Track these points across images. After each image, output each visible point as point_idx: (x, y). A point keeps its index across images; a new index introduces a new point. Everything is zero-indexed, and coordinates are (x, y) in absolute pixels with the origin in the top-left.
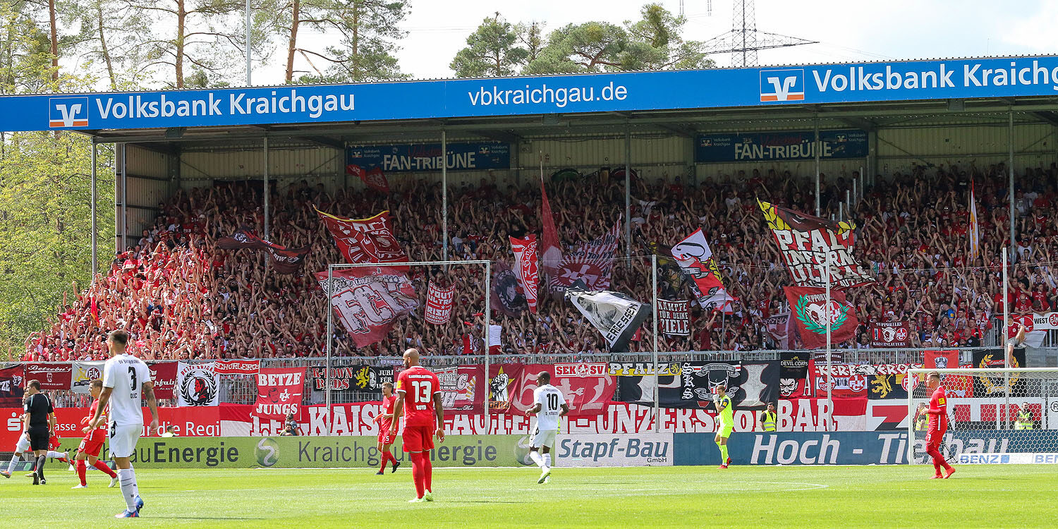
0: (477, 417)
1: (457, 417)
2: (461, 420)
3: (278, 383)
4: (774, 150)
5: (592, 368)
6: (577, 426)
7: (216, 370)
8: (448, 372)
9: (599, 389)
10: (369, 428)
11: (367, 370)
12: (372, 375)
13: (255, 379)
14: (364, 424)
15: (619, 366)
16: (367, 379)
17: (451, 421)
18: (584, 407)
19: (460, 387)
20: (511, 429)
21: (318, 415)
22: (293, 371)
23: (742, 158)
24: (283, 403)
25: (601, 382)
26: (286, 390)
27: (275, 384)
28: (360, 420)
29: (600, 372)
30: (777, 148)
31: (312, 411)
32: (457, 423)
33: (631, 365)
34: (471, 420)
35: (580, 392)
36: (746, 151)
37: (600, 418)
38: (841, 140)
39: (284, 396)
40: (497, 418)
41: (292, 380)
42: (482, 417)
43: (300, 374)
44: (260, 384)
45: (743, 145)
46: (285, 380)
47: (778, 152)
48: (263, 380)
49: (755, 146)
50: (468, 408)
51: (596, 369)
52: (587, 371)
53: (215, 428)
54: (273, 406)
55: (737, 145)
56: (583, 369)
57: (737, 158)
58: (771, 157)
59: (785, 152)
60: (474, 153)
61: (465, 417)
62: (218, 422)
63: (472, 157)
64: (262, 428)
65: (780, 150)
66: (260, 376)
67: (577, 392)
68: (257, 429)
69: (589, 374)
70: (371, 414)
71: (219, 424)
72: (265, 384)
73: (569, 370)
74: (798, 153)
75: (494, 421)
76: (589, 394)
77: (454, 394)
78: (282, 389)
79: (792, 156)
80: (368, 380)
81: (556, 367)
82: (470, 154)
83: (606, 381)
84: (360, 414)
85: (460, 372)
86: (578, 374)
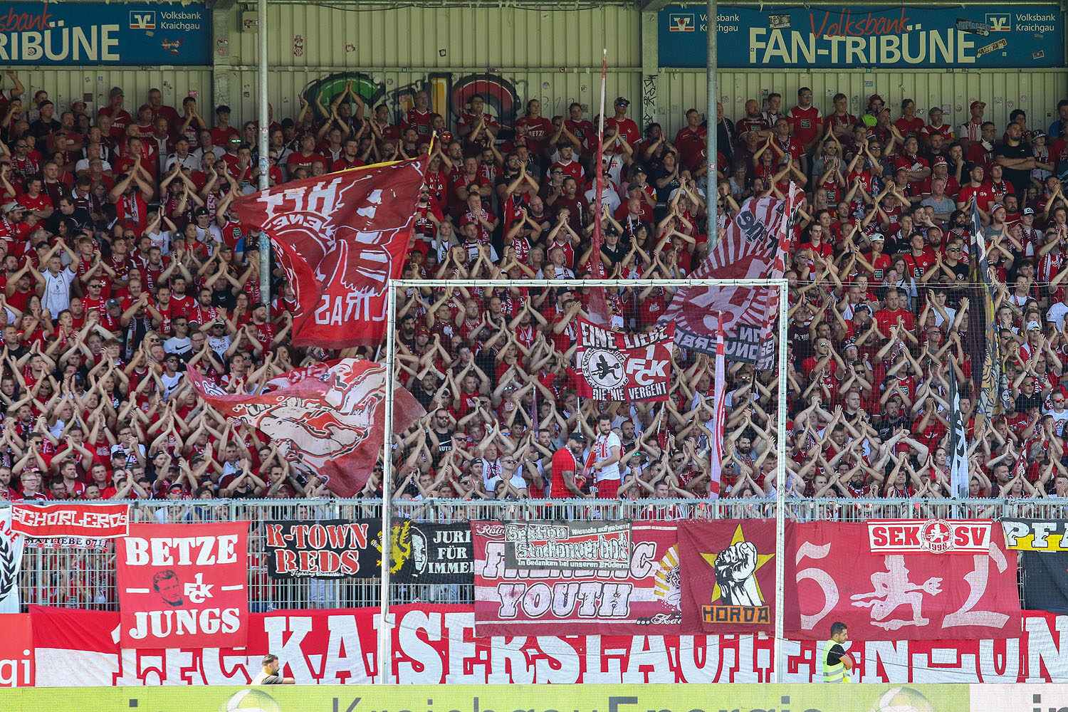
0: (687, 641)
1: (638, 640)
2: (646, 647)
3: (177, 559)
4: (842, 46)
5: (958, 532)
6: (931, 665)
7: (16, 525)
8: (608, 537)
9: (977, 581)
10: (418, 667)
11: (405, 530)
12: (418, 542)
13: (117, 548)
14: (406, 658)
15: (1024, 528)
16: (404, 550)
17: (622, 652)
18: (949, 622)
19: (639, 573)
20: (770, 670)
21: (287, 635)
22: (216, 531)
23: (766, 60)
24: (201, 608)
25: (981, 564)
26: (199, 577)
27: (170, 562)
28: (396, 645)
29: (978, 541)
30: (849, 40)
31: (274, 626)
32: (638, 656)
33: (1053, 527)
34: (673, 650)
35: (933, 586)
36: (776, 46)
37: (986, 647)
38: (998, 28)
39: (196, 590)
40: (735, 645)
41: (215, 551)
42: (700, 643)
43: (235, 538)
44: (131, 561)
45: (769, 32)
46: (195, 552)
47: (850, 50)
48: (136, 552)
49: (796, 36)
50: (664, 619)
51: (970, 535)
52: (946, 538)
53: (21, 668)
54: (174, 617)
55: (754, 32)
56: (937, 532)
57: (753, 59)
58: (835, 60)
59: (867, 51)
60: (116, 28)
61: (657, 641)
62: (27, 652)
63: (111, 35)
64: (144, 666)
65: (856, 44)
66: (130, 542)
67: (926, 587)
68: (130, 669)
69: (951, 545)
70: (422, 635)
71: (32, 658)
72: (144, 560)
73: (902, 536)
74: (897, 53)
75: (729, 653)
76: (955, 594)
77: (624, 589)
78: (189, 573)
79: (884, 60)
80: (407, 554)
81: (871, 528)
82: (106, 28)
83: (992, 564)
84: (395, 633)
85: (637, 538)
86: (924, 545)
